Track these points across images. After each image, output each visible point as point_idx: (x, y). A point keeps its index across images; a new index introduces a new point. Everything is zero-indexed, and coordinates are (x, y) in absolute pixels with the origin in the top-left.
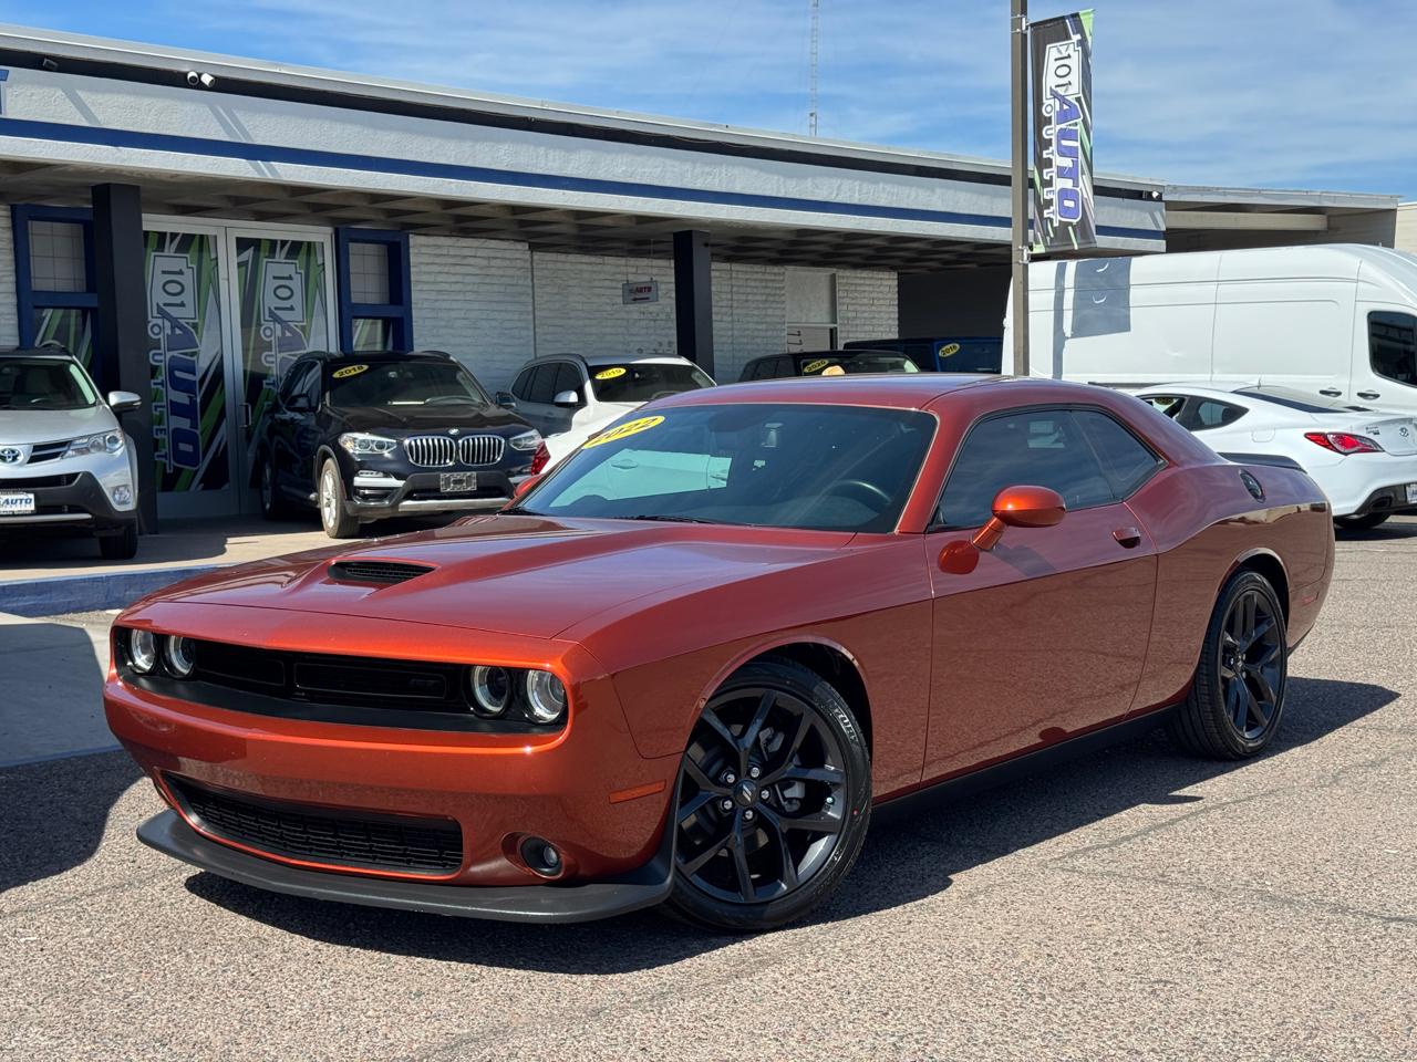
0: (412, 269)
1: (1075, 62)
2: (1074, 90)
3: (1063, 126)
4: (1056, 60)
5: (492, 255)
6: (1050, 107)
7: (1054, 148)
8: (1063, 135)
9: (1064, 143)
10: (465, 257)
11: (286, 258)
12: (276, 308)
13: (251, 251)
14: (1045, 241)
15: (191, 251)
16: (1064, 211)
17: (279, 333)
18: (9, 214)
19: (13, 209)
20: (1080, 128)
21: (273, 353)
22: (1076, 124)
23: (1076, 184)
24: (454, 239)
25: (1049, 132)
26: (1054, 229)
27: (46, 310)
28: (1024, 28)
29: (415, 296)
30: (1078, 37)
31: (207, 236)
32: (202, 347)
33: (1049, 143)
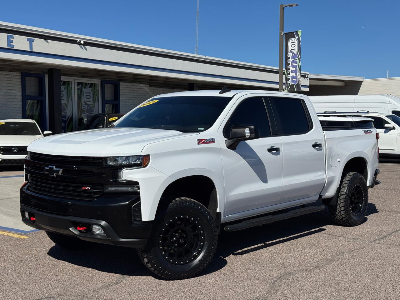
0: (120, 91)
1: (296, 43)
2: (296, 51)
3: (293, 60)
4: (291, 43)
5: (140, 88)
6: (290, 55)
8: (293, 62)
9: (293, 64)
10: (133, 88)
11: (89, 88)
12: (86, 101)
13: (80, 86)
14: (288, 89)
15: (66, 85)
16: (293, 81)
17: (87, 108)
18: (20, 75)
19: (22, 73)
20: (298, 60)
21: (85, 113)
23: (296, 75)
24: (131, 83)
25: (289, 61)
26: (290, 86)
27: (29, 101)
28: (283, 34)
29: (121, 98)
30: (297, 37)
31: (70, 82)
32: (68, 111)
33: (289, 64)
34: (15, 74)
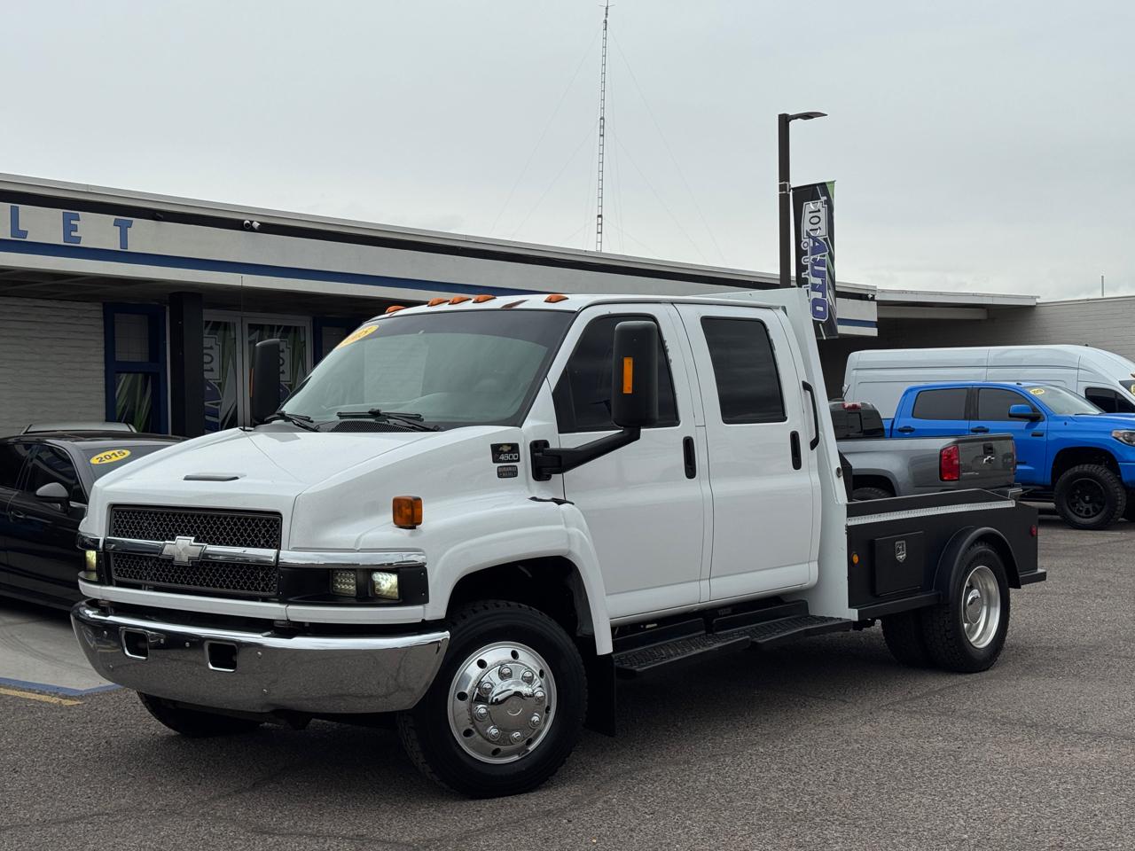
1: (823, 214)
2: (822, 233)
3: (815, 257)
4: (810, 212)
6: (807, 244)
7: (809, 271)
8: (816, 263)
9: (816, 268)
11: (280, 338)
13: (258, 331)
15: (218, 333)
16: (816, 312)
18: (102, 308)
19: (104, 304)
20: (827, 258)
22: (824, 256)
23: (824, 296)
25: (807, 260)
27: (122, 375)
28: (788, 191)
30: (825, 198)
31: (229, 323)
32: (224, 400)
33: (805, 268)
34: (87, 306)
